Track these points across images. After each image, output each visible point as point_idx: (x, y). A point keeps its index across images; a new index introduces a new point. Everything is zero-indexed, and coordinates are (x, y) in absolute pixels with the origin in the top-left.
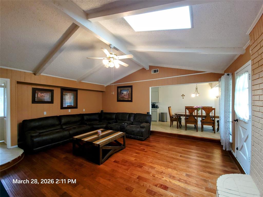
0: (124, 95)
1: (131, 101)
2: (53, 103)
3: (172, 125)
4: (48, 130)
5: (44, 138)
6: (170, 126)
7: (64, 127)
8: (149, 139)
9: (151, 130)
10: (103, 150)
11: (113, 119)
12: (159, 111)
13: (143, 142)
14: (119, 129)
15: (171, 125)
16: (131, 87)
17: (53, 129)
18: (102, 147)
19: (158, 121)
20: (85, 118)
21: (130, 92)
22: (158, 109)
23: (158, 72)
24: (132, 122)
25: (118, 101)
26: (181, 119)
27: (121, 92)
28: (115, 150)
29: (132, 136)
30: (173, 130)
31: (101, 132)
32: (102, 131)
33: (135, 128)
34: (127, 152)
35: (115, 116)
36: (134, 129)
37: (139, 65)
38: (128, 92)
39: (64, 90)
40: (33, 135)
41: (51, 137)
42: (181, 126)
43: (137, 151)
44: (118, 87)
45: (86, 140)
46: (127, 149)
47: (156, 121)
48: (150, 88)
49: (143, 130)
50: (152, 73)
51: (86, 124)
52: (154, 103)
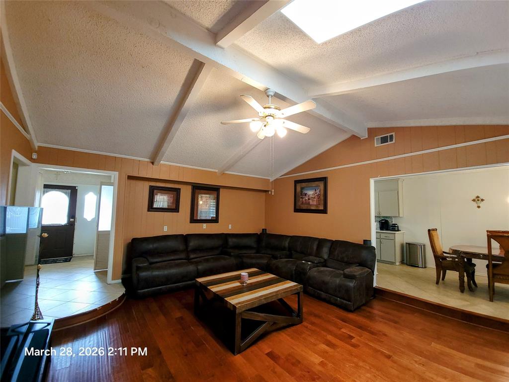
0: (309, 199)
1: (324, 211)
2: (178, 212)
3: (443, 279)
4: (164, 259)
5: (156, 273)
6: (437, 283)
7: (192, 256)
8: (368, 309)
9: (375, 285)
10: (244, 321)
11: (284, 249)
12: (401, 237)
13: (351, 316)
14: (294, 272)
15: (440, 280)
16: (324, 180)
17: (172, 258)
18: (241, 314)
19: (398, 264)
20: (231, 241)
21: (322, 192)
22: (397, 232)
23: (394, 141)
24: (325, 260)
25: (297, 210)
26: (475, 265)
27: (301, 191)
28: (275, 323)
29: (323, 295)
30: (448, 296)
31: (247, 276)
32: (251, 275)
33: (330, 276)
34: (304, 336)
35: (289, 243)
36: (327, 278)
37: (340, 130)
38: (318, 191)
39: (198, 189)
40: (140, 265)
41: (166, 272)
42: (473, 286)
43: (330, 337)
44: (297, 182)
45: (215, 289)
46: (305, 326)
47: (393, 263)
48: (372, 181)
49: (352, 284)
50: (376, 146)
51: (229, 254)
52: (387, 217)
